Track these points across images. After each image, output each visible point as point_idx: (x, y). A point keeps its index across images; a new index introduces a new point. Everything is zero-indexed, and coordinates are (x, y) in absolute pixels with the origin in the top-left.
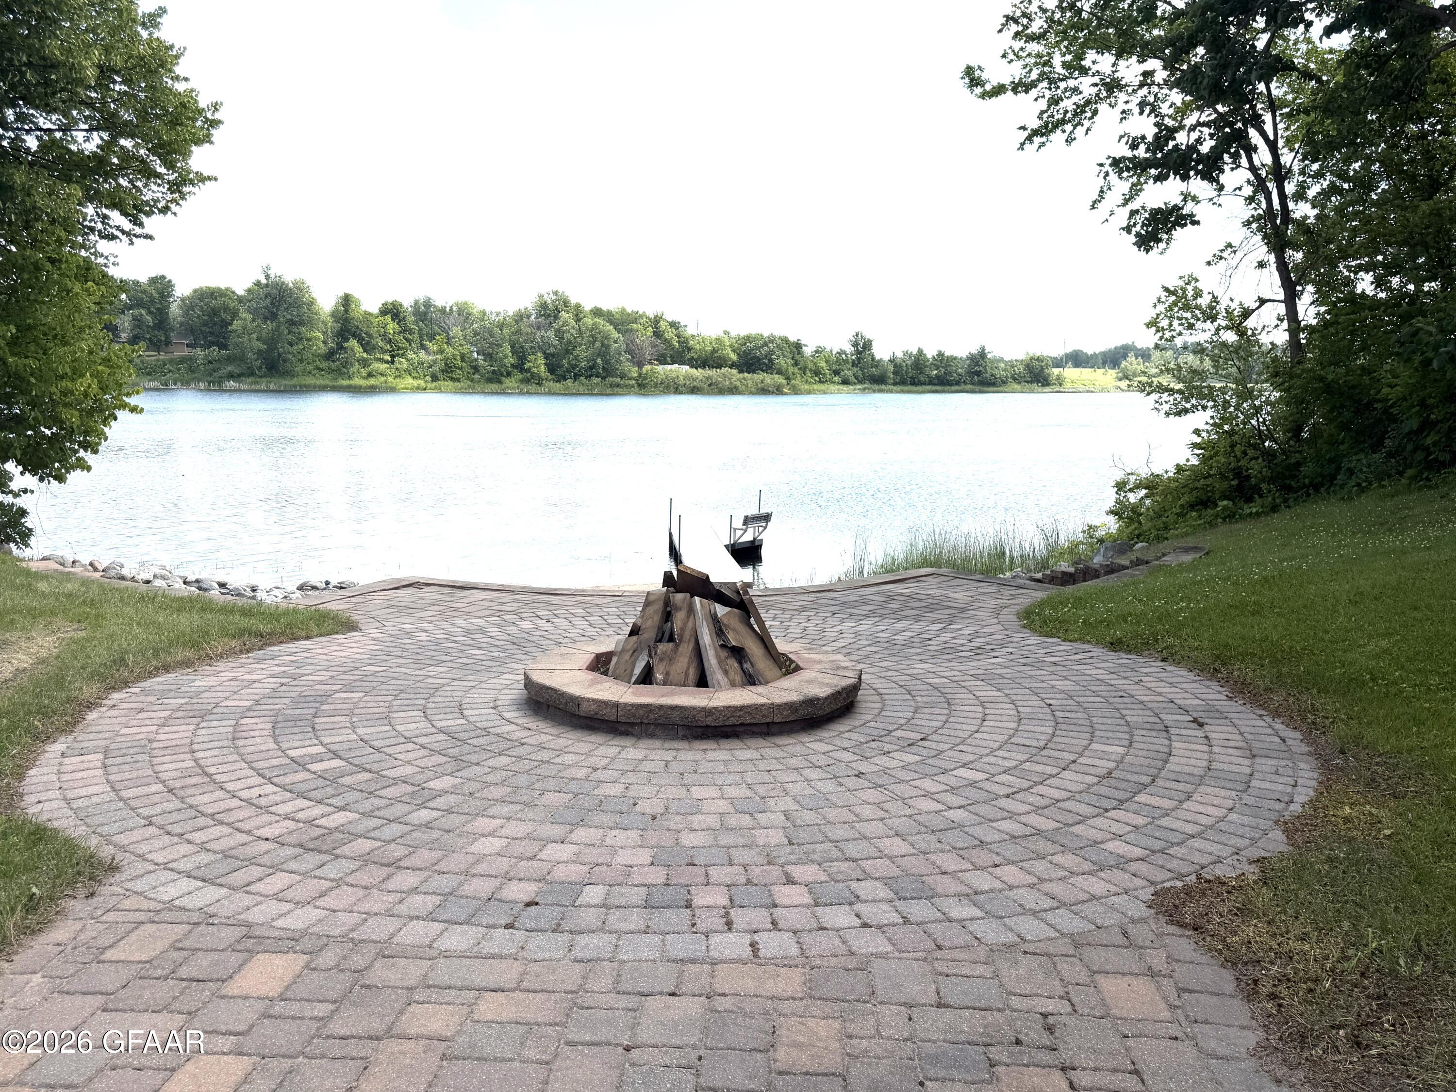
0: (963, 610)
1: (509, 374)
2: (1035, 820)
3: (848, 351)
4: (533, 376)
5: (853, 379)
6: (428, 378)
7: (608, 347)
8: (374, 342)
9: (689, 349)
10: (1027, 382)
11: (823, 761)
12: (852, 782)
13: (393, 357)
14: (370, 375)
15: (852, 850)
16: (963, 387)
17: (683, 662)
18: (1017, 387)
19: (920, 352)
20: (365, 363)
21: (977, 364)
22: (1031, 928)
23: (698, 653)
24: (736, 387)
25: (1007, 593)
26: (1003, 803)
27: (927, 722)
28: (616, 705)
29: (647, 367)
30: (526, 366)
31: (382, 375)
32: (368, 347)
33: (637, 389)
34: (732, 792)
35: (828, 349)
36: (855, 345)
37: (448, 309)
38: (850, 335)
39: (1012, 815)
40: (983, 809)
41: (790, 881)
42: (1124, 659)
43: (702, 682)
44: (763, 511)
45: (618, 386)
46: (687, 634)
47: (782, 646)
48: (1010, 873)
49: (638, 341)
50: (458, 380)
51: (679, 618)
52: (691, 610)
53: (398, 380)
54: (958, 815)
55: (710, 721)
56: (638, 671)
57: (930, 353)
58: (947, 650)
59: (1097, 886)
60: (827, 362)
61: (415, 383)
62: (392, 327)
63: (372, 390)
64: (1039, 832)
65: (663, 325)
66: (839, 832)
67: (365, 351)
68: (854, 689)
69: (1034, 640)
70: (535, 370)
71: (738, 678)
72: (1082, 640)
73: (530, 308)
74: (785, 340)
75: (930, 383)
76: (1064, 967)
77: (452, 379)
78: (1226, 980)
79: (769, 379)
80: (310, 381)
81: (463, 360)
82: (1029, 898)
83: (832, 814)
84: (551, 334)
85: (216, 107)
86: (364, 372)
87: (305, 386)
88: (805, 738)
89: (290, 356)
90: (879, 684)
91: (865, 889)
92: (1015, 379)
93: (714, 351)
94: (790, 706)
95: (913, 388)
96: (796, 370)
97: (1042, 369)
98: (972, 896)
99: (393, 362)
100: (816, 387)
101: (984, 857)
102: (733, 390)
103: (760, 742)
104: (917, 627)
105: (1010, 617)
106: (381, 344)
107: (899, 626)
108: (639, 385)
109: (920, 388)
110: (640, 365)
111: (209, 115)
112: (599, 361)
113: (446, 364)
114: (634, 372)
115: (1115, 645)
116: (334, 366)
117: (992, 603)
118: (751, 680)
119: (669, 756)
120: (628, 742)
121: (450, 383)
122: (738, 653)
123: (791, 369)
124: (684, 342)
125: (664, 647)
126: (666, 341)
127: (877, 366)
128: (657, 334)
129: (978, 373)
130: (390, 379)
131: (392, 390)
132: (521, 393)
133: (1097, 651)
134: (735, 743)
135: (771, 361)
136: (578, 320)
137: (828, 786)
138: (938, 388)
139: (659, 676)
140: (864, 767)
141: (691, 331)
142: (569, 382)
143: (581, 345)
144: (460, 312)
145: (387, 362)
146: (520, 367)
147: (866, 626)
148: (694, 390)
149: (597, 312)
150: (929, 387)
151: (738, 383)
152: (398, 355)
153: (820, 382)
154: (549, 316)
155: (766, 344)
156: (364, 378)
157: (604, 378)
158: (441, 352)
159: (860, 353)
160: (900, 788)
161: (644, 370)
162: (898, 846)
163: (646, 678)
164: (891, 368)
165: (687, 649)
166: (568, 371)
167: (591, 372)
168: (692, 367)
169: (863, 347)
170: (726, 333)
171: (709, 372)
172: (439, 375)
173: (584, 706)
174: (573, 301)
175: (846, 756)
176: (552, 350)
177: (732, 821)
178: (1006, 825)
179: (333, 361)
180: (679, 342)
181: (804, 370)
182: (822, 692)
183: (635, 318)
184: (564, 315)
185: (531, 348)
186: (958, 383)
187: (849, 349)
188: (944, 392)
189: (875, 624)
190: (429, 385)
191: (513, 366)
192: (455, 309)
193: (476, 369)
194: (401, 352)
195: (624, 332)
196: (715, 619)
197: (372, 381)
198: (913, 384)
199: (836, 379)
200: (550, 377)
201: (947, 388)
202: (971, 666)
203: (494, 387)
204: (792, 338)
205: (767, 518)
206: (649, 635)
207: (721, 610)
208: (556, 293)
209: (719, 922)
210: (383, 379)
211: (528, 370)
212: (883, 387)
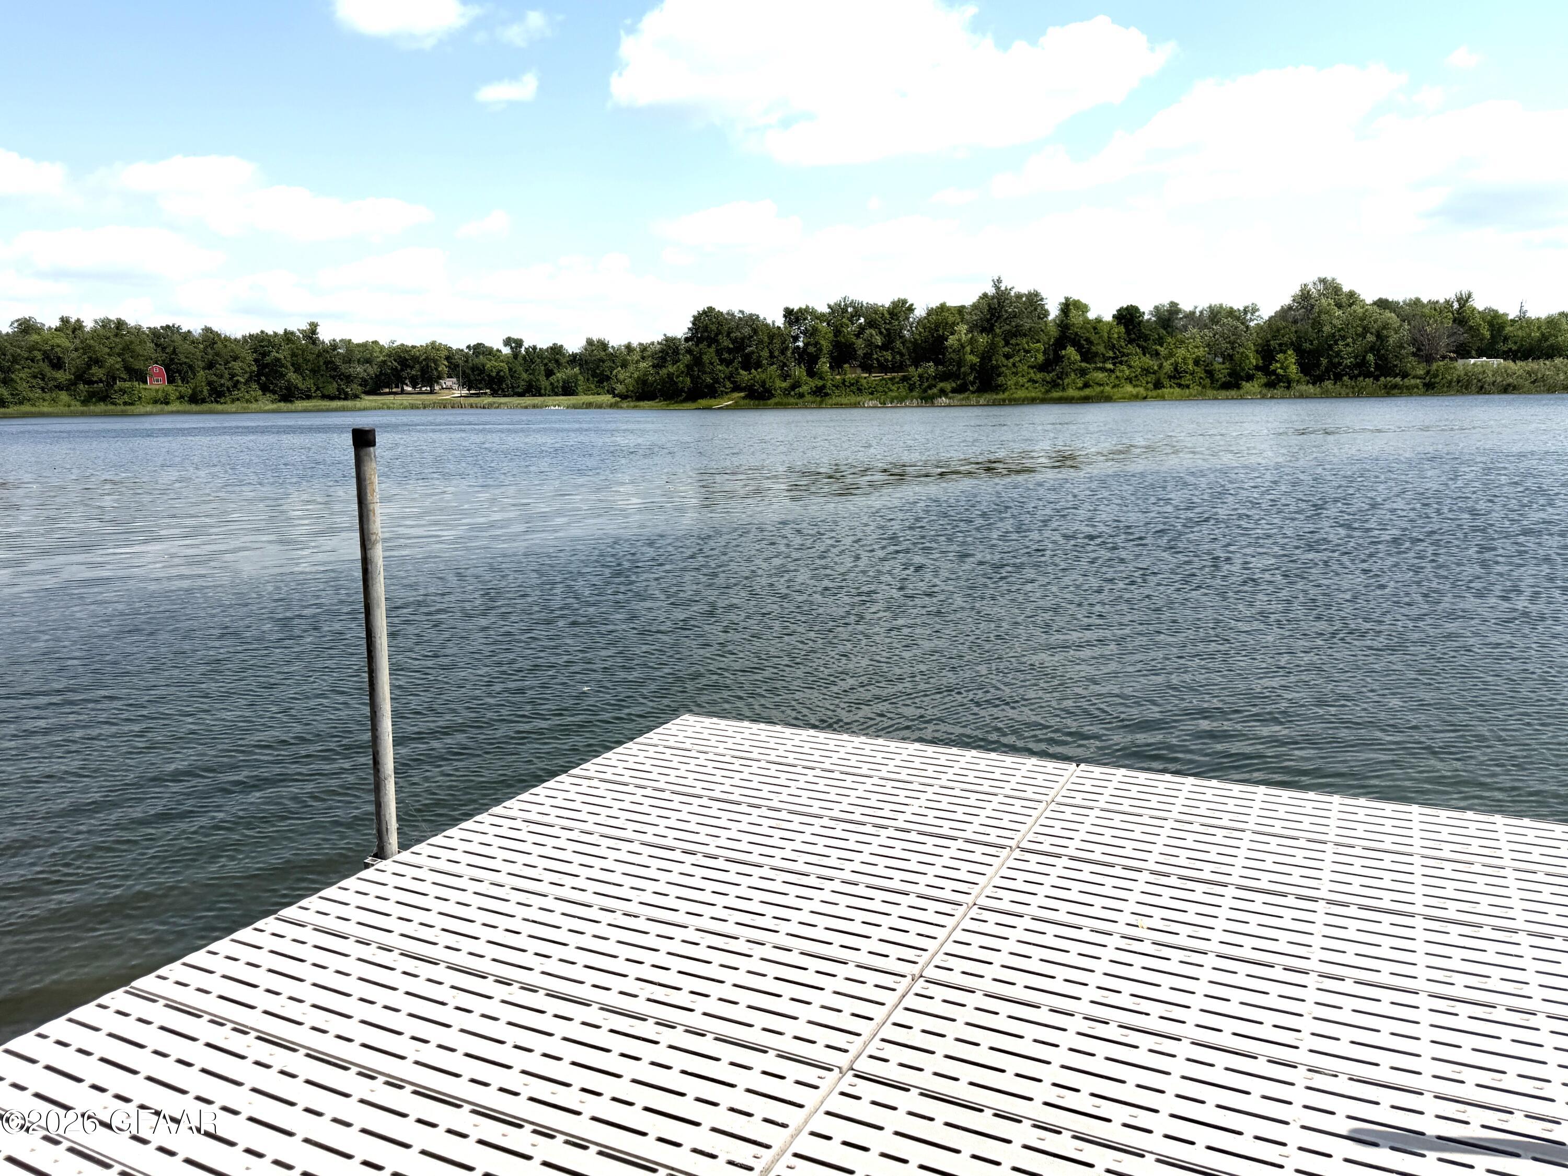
1: (1250, 378)
4: (1280, 379)
6: (1151, 386)
7: (1385, 339)
8: (1095, 350)
9: (1506, 338)
13: (1114, 364)
14: (1086, 385)
20: (1082, 373)
29: (1440, 363)
30: (1272, 368)
31: (1100, 385)
32: (1087, 356)
33: (1421, 390)
37: (1196, 312)
45: (1396, 386)
49: (1428, 329)
50: (1188, 387)
53: (1116, 390)
61: (1134, 391)
63: (1086, 400)
67: (1084, 359)
70: (1282, 372)
77: (1180, 386)
80: (1021, 394)
81: (1196, 364)
86: (1080, 383)
87: (1015, 400)
89: (1004, 369)
93: (1544, 337)
99: (1113, 370)
106: (1103, 351)
108: (1425, 385)
110: (1429, 359)
112: (1371, 357)
113: (1176, 369)
114: (1419, 368)
116: (1049, 377)
121: (1178, 390)
124: (1499, 331)
130: (1108, 389)
131: (1108, 399)
132: (1264, 397)
142: (1328, 384)
143: (1346, 338)
145: (1107, 370)
146: (1265, 368)
148: (1506, 389)
149: (1382, 304)
152: (1121, 362)
154: (1311, 307)
156: (1079, 388)
157: (1377, 379)
161: (1435, 366)
166: (1327, 371)
167: (1361, 369)
168: (1507, 359)
171: (1531, 365)
172: (1165, 381)
176: (1307, 346)
179: (1049, 372)
180: (1491, 330)
185: (1280, 345)
190: (1150, 393)
191: (1257, 368)
193: (1210, 373)
194: (1125, 359)
195: (1410, 318)
197: (1087, 392)
200: (1303, 378)
203: (1233, 393)
208: (1323, 281)
210: (1098, 389)
211: (1274, 372)
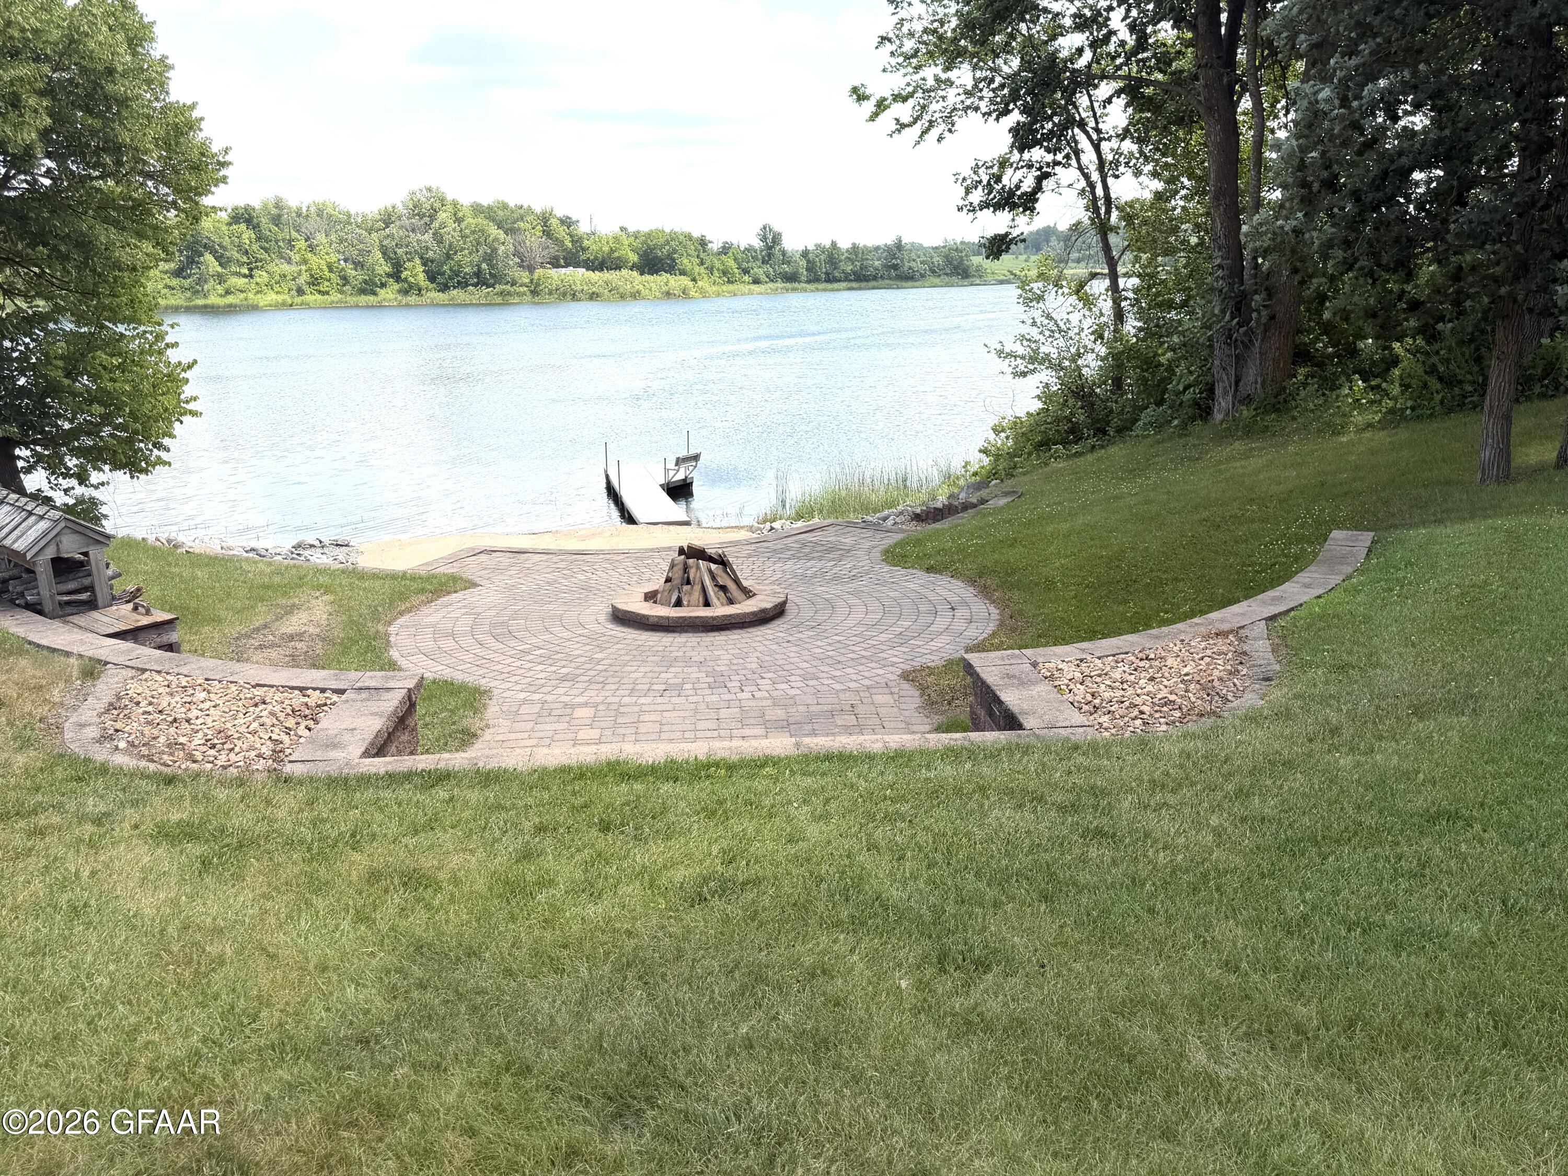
0: (849, 551)
1: (383, 285)
2: (863, 653)
3: (757, 246)
4: (411, 286)
5: (763, 278)
6: (294, 293)
7: (494, 250)
8: (228, 254)
9: (584, 249)
10: (947, 274)
11: (771, 637)
12: (785, 645)
13: (251, 270)
14: (228, 292)
15: (786, 667)
16: (880, 282)
17: (696, 595)
18: (937, 281)
19: (834, 244)
20: (221, 279)
21: (894, 256)
22: (853, 685)
23: (704, 590)
24: (639, 292)
25: (878, 536)
26: (852, 648)
27: (820, 617)
28: (668, 618)
29: (539, 272)
30: (402, 275)
31: (242, 291)
32: (222, 260)
33: (529, 297)
34: (731, 652)
35: (735, 245)
36: (764, 239)
37: (304, 210)
38: (757, 229)
39: (854, 652)
40: (842, 651)
41: (763, 678)
42: (932, 577)
43: (707, 604)
44: (693, 452)
45: (509, 294)
46: (697, 580)
47: (745, 583)
48: (848, 670)
49: (527, 242)
50: (327, 293)
51: (692, 573)
52: (698, 567)
53: (259, 296)
54: (830, 653)
55: (715, 623)
56: (673, 600)
57: (844, 244)
58: (836, 578)
59: (881, 672)
60: (735, 259)
61: (280, 298)
62: (248, 236)
63: (231, 310)
64: (863, 657)
65: (554, 222)
66: (781, 662)
67: (221, 265)
68: (784, 603)
69: (887, 568)
70: (412, 280)
71: (724, 600)
72: (913, 567)
73: (400, 207)
74: (689, 237)
75: (846, 279)
76: (862, 694)
77: (320, 292)
78: (917, 693)
79: (675, 282)
81: (331, 271)
82: (854, 677)
83: (777, 657)
84: (428, 237)
85: (226, 151)
86: (220, 289)
88: (761, 628)
90: (796, 600)
91: (792, 678)
92: (933, 272)
93: (612, 251)
94: (754, 614)
95: (829, 286)
96: (703, 270)
97: (962, 260)
98: (833, 677)
99: (251, 276)
100: (724, 288)
101: (840, 666)
102: (636, 295)
103: (740, 631)
104: (819, 564)
105: (877, 554)
106: (236, 255)
107: (809, 564)
108: (532, 292)
109: (836, 285)
110: (531, 269)
111: (221, 159)
112: (484, 266)
113: (312, 276)
114: (524, 277)
115: (930, 570)
116: (187, 283)
117: (868, 544)
118: (731, 602)
119: (698, 639)
120: (676, 635)
121: (319, 297)
122: (723, 588)
123: (697, 269)
124: (577, 240)
125: (686, 588)
126: (559, 242)
127: (789, 263)
128: (547, 233)
129: (895, 267)
130: (251, 296)
131: (254, 308)
132: (399, 305)
133: (919, 573)
134: (727, 632)
135: (673, 260)
136: (459, 220)
137: (775, 647)
138: (854, 285)
139: (685, 603)
140: (790, 638)
141: (583, 228)
142: (455, 292)
143: (462, 249)
144: (320, 213)
145: (245, 276)
146: (396, 275)
147: (789, 565)
148: (592, 297)
149: (477, 209)
150: (844, 284)
151: (641, 287)
152: (257, 267)
153: (729, 282)
154: (424, 215)
155: (667, 243)
156: (221, 296)
157: (492, 286)
158: (305, 262)
159: (770, 248)
160: (806, 646)
161: (536, 276)
162: (805, 665)
163: (678, 603)
164: (803, 263)
165: (697, 588)
166: (451, 278)
167: (480, 280)
168: (588, 269)
169: (771, 240)
170: (623, 229)
171: (607, 275)
172: (305, 288)
173: (651, 620)
174: (449, 197)
175: (782, 635)
176: (431, 254)
177: (735, 661)
178: (851, 655)
179: (184, 278)
180: (572, 241)
181: (711, 269)
182: (769, 605)
183: (522, 213)
184: (442, 216)
185: (407, 253)
186: (875, 278)
187: (757, 244)
188: (860, 289)
189: (795, 564)
190: (295, 301)
191: (387, 275)
192: (313, 209)
193: (345, 280)
194: (259, 264)
195: (510, 231)
196: (710, 571)
197: (230, 299)
198: (828, 281)
199: (746, 278)
200: (431, 286)
201: (864, 284)
202: (847, 587)
203: (368, 299)
204: (696, 234)
205: (696, 458)
206: (677, 580)
207: (713, 567)
208: (429, 190)
209: (738, 690)
210: (242, 296)
211: (406, 279)
212: (796, 285)
